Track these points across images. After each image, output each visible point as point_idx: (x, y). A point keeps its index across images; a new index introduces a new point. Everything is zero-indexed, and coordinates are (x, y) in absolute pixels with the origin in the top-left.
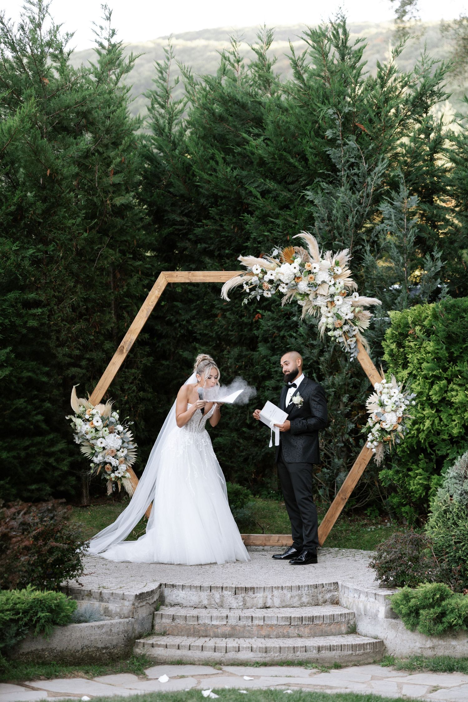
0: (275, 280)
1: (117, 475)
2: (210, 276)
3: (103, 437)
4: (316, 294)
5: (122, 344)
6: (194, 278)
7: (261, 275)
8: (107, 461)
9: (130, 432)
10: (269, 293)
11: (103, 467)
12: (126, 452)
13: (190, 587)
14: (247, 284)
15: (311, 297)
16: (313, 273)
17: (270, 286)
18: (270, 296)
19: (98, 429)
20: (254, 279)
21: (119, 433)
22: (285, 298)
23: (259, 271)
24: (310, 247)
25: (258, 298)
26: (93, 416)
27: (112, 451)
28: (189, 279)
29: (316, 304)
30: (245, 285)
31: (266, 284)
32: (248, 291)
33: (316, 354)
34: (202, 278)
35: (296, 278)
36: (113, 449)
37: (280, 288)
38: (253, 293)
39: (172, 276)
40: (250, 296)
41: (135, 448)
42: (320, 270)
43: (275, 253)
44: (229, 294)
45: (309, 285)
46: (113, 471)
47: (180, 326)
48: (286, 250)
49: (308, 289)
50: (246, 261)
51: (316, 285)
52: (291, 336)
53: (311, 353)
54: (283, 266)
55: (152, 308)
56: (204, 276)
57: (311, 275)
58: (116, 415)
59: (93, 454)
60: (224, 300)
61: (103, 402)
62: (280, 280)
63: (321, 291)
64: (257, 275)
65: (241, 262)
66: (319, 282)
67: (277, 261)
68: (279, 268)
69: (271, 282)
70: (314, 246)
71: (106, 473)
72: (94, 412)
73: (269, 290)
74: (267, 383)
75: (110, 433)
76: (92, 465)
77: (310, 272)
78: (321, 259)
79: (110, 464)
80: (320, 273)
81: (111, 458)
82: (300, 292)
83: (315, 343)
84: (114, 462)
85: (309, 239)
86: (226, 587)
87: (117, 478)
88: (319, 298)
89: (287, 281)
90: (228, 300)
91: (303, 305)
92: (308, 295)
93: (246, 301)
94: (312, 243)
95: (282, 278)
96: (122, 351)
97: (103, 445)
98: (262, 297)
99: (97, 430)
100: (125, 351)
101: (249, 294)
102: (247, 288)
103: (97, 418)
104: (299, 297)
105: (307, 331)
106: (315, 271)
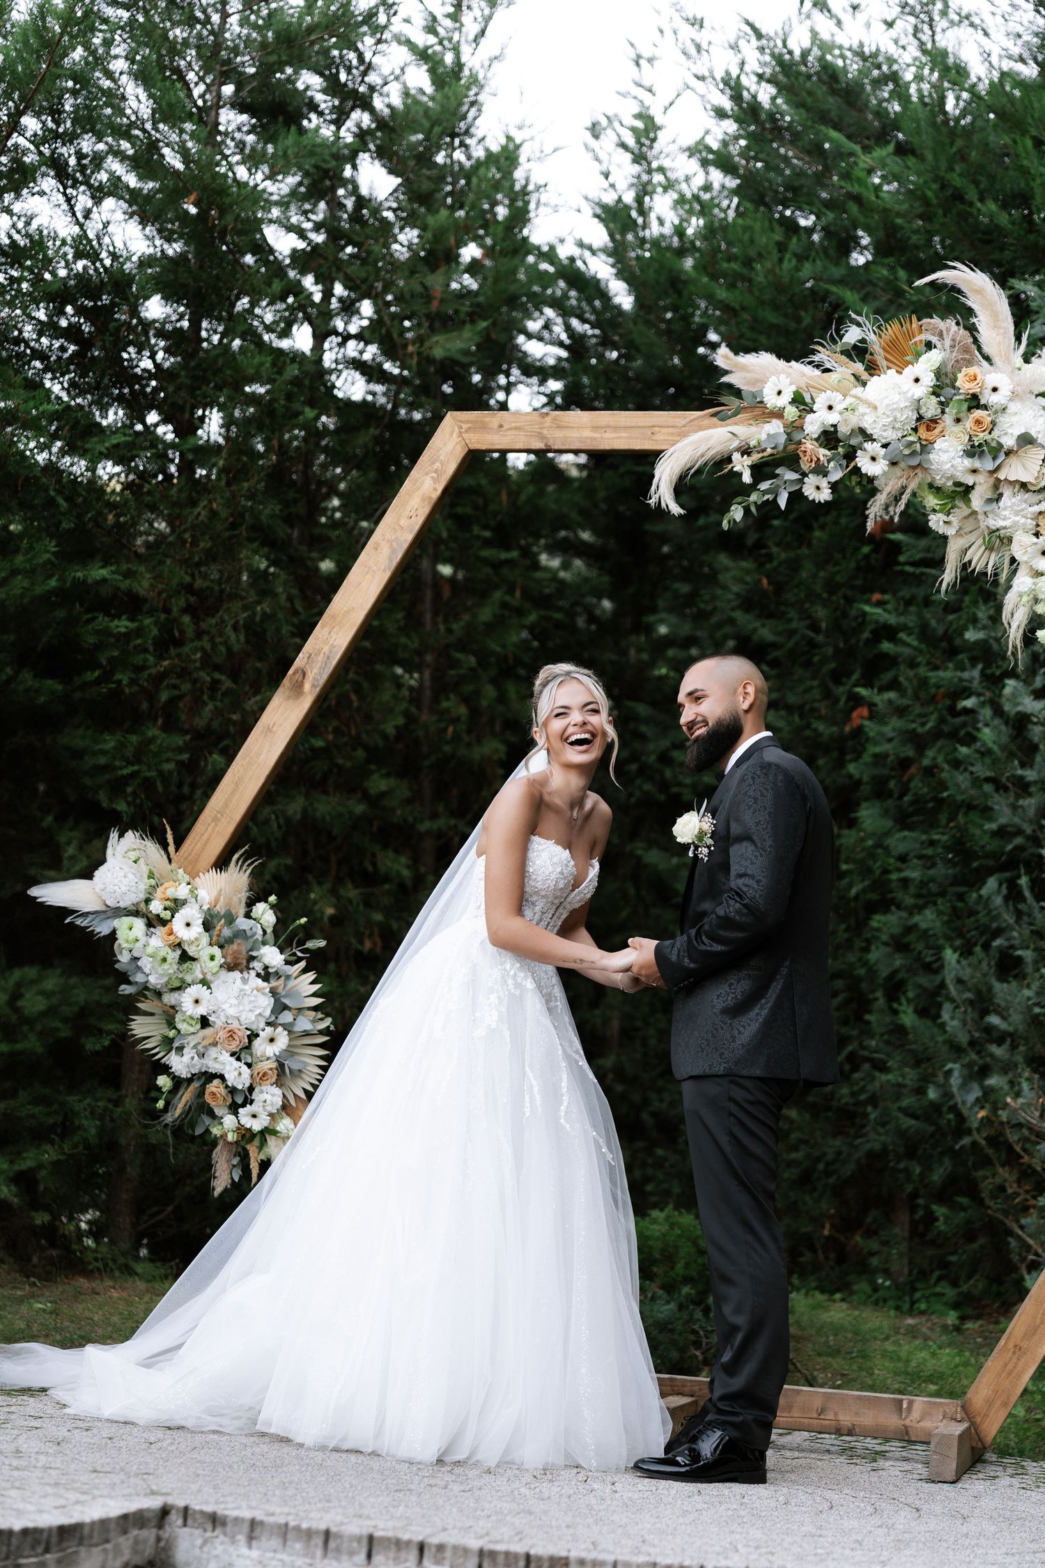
0: (843, 430)
1: (247, 1122)
2: (616, 428)
3: (205, 983)
4: (997, 484)
5: (300, 661)
6: (559, 434)
7: (791, 412)
8: (214, 1067)
9: (311, 976)
10: (824, 483)
11: (201, 1093)
12: (283, 1040)
13: (284, 1532)
14: (746, 452)
15: (977, 500)
16: (985, 407)
17: (823, 453)
18: (825, 495)
19: (191, 951)
20: (769, 433)
21: (266, 975)
22: (881, 499)
23: (787, 396)
24: (982, 321)
25: (782, 502)
26: (176, 905)
27: (231, 1035)
28: (541, 437)
29: (994, 523)
30: (736, 457)
31: (809, 446)
32: (747, 478)
33: (1031, 812)
34: (587, 433)
35: (925, 423)
36: (235, 1025)
37: (863, 463)
38: (764, 486)
39: (484, 427)
40: (754, 497)
41: (321, 1032)
42: (1015, 396)
43: (852, 335)
44: (681, 489)
45: (974, 451)
46: (234, 1108)
47: (642, 771)
48: (892, 330)
49: (968, 463)
50: (744, 368)
51: (997, 450)
52: (956, 764)
53: (1014, 808)
54: (875, 382)
55: (409, 537)
56: (595, 428)
57: (978, 413)
58: (265, 914)
59: (168, 1043)
60: (661, 513)
61: (221, 863)
62: (862, 431)
63: (1015, 470)
64: (778, 414)
65: (726, 372)
66: (1009, 442)
67: (859, 367)
68: (860, 389)
69: (829, 438)
70: (995, 315)
71: (211, 1113)
72: (182, 892)
73: (821, 471)
74: (877, 920)
75: (230, 967)
76: (163, 1081)
77: (974, 402)
78: (1019, 361)
79: (222, 1077)
80: (1013, 407)
81: (226, 1057)
82: (939, 481)
83: (1030, 775)
84: (237, 1075)
85: (979, 292)
86: (441, 1548)
87: (247, 1135)
88: (1010, 499)
89: (891, 435)
90: (676, 509)
91: (950, 532)
92: (964, 491)
93: (737, 513)
94: (990, 306)
95: (867, 424)
96: (298, 688)
97: (202, 1010)
98: (797, 497)
99: (185, 958)
100: (307, 687)
101: (753, 487)
102: (742, 466)
103: (192, 913)
104: (931, 501)
105: (1005, 739)
106: (993, 399)
